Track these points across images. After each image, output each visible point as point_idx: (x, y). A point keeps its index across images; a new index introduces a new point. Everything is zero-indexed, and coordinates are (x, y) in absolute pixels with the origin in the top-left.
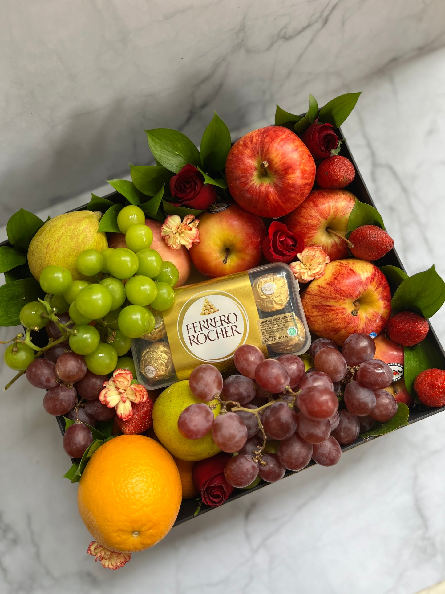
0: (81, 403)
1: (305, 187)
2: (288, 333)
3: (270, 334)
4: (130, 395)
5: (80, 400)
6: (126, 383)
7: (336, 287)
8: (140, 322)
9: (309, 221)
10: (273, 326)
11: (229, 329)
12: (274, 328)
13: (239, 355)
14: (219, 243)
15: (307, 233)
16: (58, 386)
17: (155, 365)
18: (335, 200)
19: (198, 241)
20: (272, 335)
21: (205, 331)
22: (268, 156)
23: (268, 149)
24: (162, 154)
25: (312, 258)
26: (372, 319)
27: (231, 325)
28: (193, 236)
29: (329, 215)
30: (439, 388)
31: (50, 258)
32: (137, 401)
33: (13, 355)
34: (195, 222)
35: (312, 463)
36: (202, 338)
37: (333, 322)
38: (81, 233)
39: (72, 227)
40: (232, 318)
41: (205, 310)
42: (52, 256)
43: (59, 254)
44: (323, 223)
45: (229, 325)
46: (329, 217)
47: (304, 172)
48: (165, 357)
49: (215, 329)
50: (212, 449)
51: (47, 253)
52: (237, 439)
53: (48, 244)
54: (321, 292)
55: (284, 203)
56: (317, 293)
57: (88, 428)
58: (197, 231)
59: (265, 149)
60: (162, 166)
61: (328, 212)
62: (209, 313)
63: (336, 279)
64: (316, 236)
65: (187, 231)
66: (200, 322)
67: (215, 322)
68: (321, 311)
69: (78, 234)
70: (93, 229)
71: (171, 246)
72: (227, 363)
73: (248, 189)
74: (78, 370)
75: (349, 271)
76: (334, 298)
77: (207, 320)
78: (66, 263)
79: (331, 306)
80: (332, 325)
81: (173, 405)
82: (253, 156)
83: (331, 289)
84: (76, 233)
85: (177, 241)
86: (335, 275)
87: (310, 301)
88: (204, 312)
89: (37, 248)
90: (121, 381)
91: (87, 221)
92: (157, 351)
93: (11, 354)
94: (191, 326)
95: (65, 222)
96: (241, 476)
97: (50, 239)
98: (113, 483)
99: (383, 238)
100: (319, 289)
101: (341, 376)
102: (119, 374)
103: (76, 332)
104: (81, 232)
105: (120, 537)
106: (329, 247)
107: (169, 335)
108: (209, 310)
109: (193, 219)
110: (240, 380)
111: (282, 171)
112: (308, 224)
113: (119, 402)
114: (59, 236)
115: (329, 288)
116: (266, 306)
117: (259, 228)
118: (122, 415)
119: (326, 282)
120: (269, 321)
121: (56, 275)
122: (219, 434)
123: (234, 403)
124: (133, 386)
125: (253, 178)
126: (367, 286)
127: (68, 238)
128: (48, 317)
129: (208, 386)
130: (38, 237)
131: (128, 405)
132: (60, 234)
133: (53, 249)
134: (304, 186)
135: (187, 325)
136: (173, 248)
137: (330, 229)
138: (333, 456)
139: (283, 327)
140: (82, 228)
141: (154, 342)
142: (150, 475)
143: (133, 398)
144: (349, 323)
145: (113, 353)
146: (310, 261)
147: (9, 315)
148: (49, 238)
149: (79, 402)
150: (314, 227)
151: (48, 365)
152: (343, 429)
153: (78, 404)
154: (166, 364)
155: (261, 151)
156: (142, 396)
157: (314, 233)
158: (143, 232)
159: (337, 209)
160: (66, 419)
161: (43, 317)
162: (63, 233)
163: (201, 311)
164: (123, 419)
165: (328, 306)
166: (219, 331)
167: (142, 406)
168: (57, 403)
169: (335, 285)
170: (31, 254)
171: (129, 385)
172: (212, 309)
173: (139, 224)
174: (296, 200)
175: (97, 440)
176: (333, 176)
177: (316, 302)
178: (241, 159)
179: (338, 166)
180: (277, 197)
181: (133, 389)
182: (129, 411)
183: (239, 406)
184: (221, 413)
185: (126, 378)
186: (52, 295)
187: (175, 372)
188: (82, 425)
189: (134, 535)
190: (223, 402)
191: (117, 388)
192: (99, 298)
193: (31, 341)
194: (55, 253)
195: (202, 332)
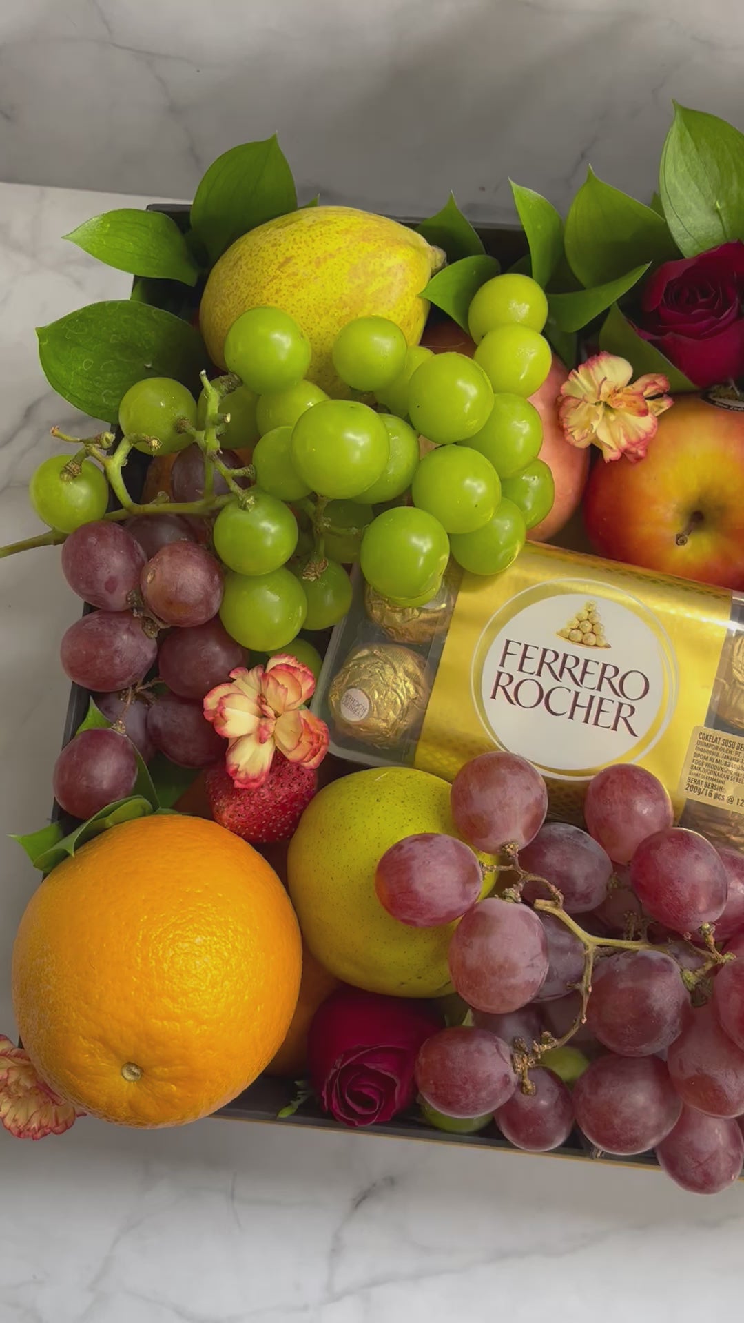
0: (149, 689)
3: (712, 776)
4: (282, 731)
5: (150, 681)
6: (291, 697)
8: (421, 561)
10: (728, 761)
11: (610, 708)
12: (730, 768)
13: (613, 782)
16: (126, 613)
17: (377, 696)
19: (640, 453)
20: (714, 783)
21: (547, 681)
24: (680, 188)
27: (623, 700)
28: (636, 433)
31: (276, 293)
32: (293, 756)
33: (62, 479)
34: (663, 400)
35: (649, 1159)
36: (529, 693)
38: (382, 275)
39: (370, 248)
40: (633, 686)
41: (573, 627)
42: (284, 292)
43: (301, 294)
45: (618, 700)
48: (408, 691)
49: (575, 688)
50: (420, 978)
51: (275, 278)
52: (516, 981)
53: (289, 256)
58: (655, 426)
60: (665, 219)
62: (582, 642)
65: (630, 413)
66: (545, 651)
67: (584, 672)
69: (373, 272)
70: (415, 281)
71: (570, 430)
72: (561, 789)
74: (202, 596)
77: (566, 656)
78: (308, 328)
81: (380, 812)
84: (371, 268)
85: (592, 423)
88: (569, 631)
89: (256, 255)
90: (283, 685)
91: (411, 253)
92: (396, 664)
93: (58, 475)
94: (516, 650)
96: (465, 1084)
97: (299, 248)
98: (146, 917)
102: (288, 666)
103: (250, 500)
104: (384, 270)
105: (92, 1055)
107: (450, 642)
108: (584, 634)
109: (661, 391)
110: (584, 845)
113: (248, 735)
114: (325, 252)
116: (733, 703)
118: (238, 768)
120: (726, 743)
121: (277, 336)
122: (477, 942)
123: (553, 888)
124: (304, 714)
127: (347, 268)
128: (193, 433)
129: (507, 809)
130: (271, 229)
131: (265, 754)
132: (331, 247)
133: (295, 274)
135: (508, 642)
136: (568, 438)
138: (717, 1169)
140: (389, 263)
141: (397, 643)
142: (242, 951)
143: (287, 743)
145: (300, 608)
147: (97, 385)
148: (300, 245)
149: (144, 683)
153: (141, 688)
154: (402, 709)
156: (312, 751)
158: (531, 357)
160: (93, 709)
161: (179, 429)
162: (340, 248)
163: (565, 626)
164: (234, 781)
166: (583, 700)
167: (293, 776)
168: (101, 652)
170: (232, 263)
171: (296, 706)
172: (592, 636)
175: (140, 798)
181: (302, 721)
182: (260, 769)
183: (561, 904)
184: (503, 897)
185: (297, 685)
186: (241, 382)
187: (418, 739)
188: (125, 742)
189: (126, 1074)
190: (521, 872)
191: (261, 699)
192: (361, 444)
193: (123, 468)
194: (294, 286)
195: (537, 678)
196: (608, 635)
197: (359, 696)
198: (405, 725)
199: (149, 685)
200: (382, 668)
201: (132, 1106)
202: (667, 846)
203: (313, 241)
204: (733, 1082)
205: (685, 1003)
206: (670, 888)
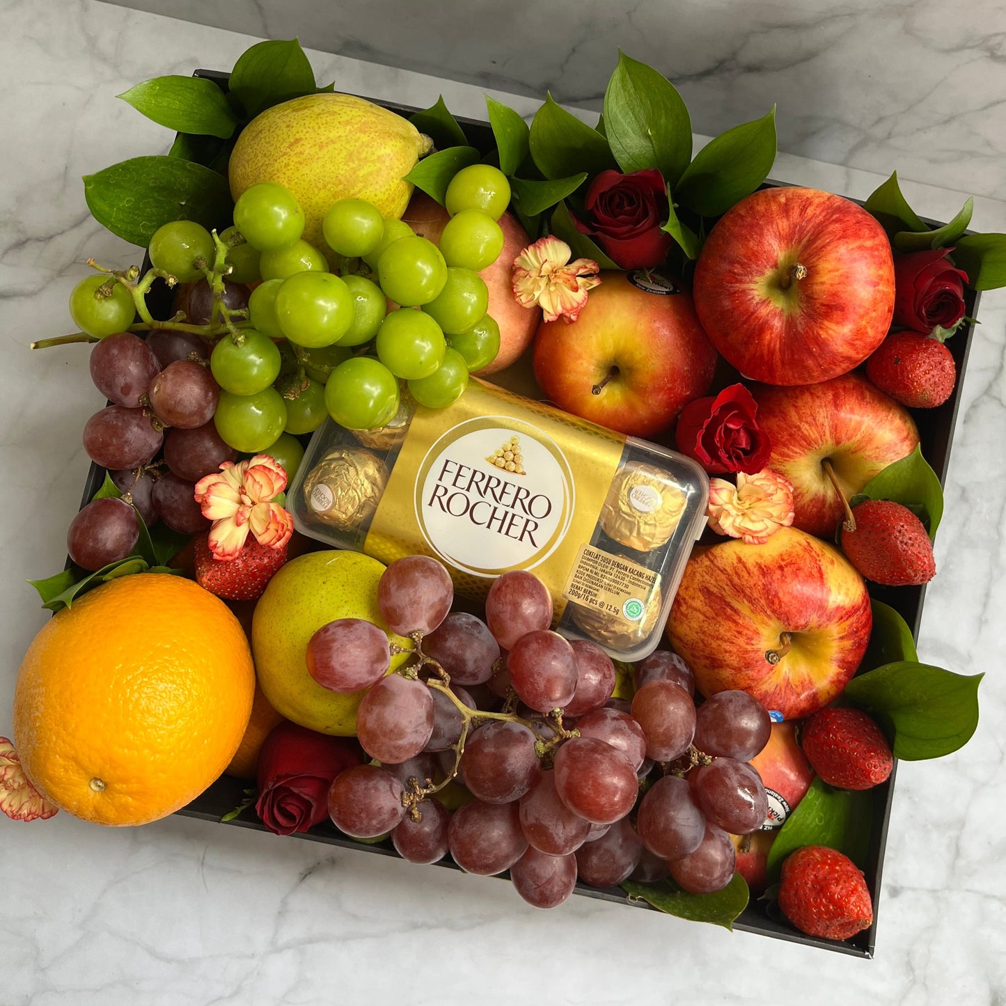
0: (155, 468)
1: (841, 362)
2: (625, 607)
3: (590, 585)
4: (256, 517)
5: (157, 462)
6: (265, 492)
7: (771, 585)
8: (371, 403)
9: (803, 423)
10: (604, 574)
11: (519, 522)
12: (605, 580)
13: (508, 586)
14: (610, 348)
15: (785, 445)
17: (340, 493)
18: (878, 420)
19: (573, 318)
20: (591, 590)
21: (474, 496)
22: (814, 259)
23: (824, 247)
24: (620, 116)
25: (761, 496)
26: (794, 687)
27: (530, 517)
28: (571, 305)
29: (849, 439)
31: (285, 166)
32: (263, 539)
33: (96, 298)
34: (593, 279)
36: (458, 505)
37: (719, 642)
38: (373, 162)
39: (365, 138)
40: (539, 507)
41: (499, 455)
42: (291, 167)
43: (305, 170)
44: (827, 446)
45: (526, 517)
46: (846, 444)
47: (859, 333)
48: (366, 490)
49: (494, 504)
50: (340, 725)
51: (285, 154)
53: (298, 138)
54: (736, 573)
55: (783, 363)
56: (727, 569)
57: (135, 524)
58: (585, 299)
59: (819, 243)
60: (607, 138)
61: (849, 433)
62: (504, 468)
63: (781, 568)
64: (797, 460)
66: (475, 472)
67: (503, 492)
68: (711, 607)
69: (365, 159)
70: (401, 167)
71: (518, 294)
72: (474, 582)
73: (735, 292)
74: (196, 409)
75: (815, 571)
76: (754, 602)
77: (490, 478)
78: (308, 198)
79: (736, 611)
80: (715, 647)
81: (323, 592)
82: (788, 239)
83: (759, 580)
84: (363, 156)
85: (534, 293)
86: (783, 560)
87: (704, 574)
88: (496, 458)
89: (273, 132)
90: (259, 482)
91: (399, 144)
92: (358, 468)
93: (93, 294)
94: (453, 468)
95: (358, 119)
96: (360, 813)
97: (307, 132)
99: (921, 556)
100: (735, 565)
102: (265, 467)
103: (241, 339)
104: (374, 157)
106: (807, 498)
107: (401, 456)
108: (507, 461)
109: (593, 272)
110: (478, 635)
111: (822, 305)
112: (799, 428)
113: (229, 518)
114: (328, 138)
115: (757, 578)
116: (617, 526)
118: (217, 544)
119: (759, 561)
120: (604, 559)
121: (276, 209)
122: (376, 710)
123: (443, 671)
124: (273, 506)
125: (757, 279)
127: (344, 153)
128: (206, 272)
129: (415, 606)
130: (289, 111)
131: (241, 535)
132: (333, 135)
133: (302, 153)
134: (841, 359)
135: (447, 461)
136: (517, 300)
137: (831, 464)
138: (551, 891)
139: (623, 588)
140: (381, 152)
141: (365, 448)
143: (258, 528)
144: (748, 666)
145: (280, 419)
146: (753, 499)
147: (135, 218)
148: (308, 129)
149: (152, 463)
150: (805, 443)
151: (146, 360)
153: (149, 467)
154: (359, 505)
155: (809, 241)
156: (277, 537)
157: (796, 453)
158: (487, 238)
159: (870, 440)
160: (108, 480)
161: (195, 266)
162: (340, 136)
163: (492, 453)
164: (213, 553)
165: (732, 608)
166: (499, 514)
167: (264, 551)
168: (115, 440)
169: (771, 578)
170: (254, 134)
171: (268, 499)
172: (513, 464)
173: (487, 214)
174: (809, 372)
175: (139, 558)
176: (905, 373)
177: (716, 584)
178: (762, 229)
179: (927, 361)
180: (778, 343)
181: (271, 513)
182: (235, 546)
183: (447, 684)
184: (405, 674)
185: (271, 483)
186: (245, 241)
187: (367, 531)
188: (130, 512)
189: (93, 786)
190: (422, 655)
191: (242, 490)
192: (329, 309)
193: (145, 295)
194: (300, 163)
195: (466, 493)
196: (525, 464)
197: (326, 491)
198: (361, 518)
199: (156, 465)
200: (348, 470)
201: (96, 810)
202: (534, 646)
203: (319, 128)
204: (560, 831)
205: (533, 768)
206: (531, 680)
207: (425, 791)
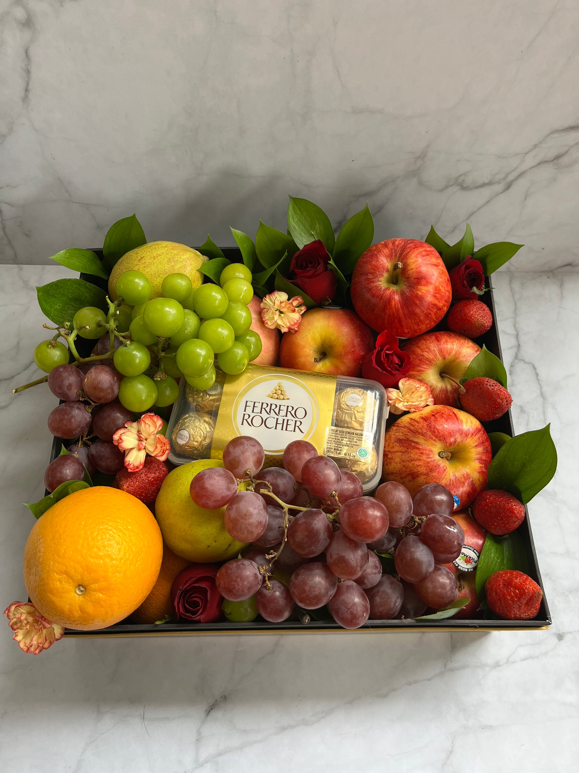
0: (89, 440)
1: (433, 308)
2: (358, 453)
3: (336, 445)
4: (149, 444)
5: (90, 434)
6: (152, 429)
7: (431, 424)
9: (424, 353)
10: (342, 439)
11: (292, 423)
12: (343, 442)
14: (319, 340)
15: (418, 366)
16: (76, 399)
17: (192, 431)
18: (461, 343)
19: (296, 329)
20: (338, 448)
21: (264, 415)
22: (405, 260)
23: (408, 253)
24: (296, 227)
25: (414, 390)
26: (460, 479)
27: (297, 419)
28: (294, 321)
29: (449, 355)
30: (516, 587)
32: (154, 455)
33: (48, 347)
34: (302, 308)
36: (257, 421)
37: (413, 462)
38: (181, 262)
39: (175, 252)
40: (300, 413)
41: (273, 393)
42: (141, 269)
43: (149, 270)
44: (439, 361)
45: (294, 419)
46: (449, 358)
47: (437, 290)
48: (206, 428)
49: (276, 417)
50: (215, 542)
51: (137, 265)
53: (142, 257)
54: (411, 425)
55: (405, 315)
56: (406, 425)
58: (300, 318)
59: (405, 253)
60: (293, 239)
61: (448, 352)
62: (277, 398)
63: (433, 415)
64: (426, 372)
65: (289, 313)
67: (280, 410)
68: (403, 446)
69: (177, 260)
70: (195, 264)
71: (266, 321)
73: (372, 288)
75: (451, 414)
76: (425, 435)
77: (271, 405)
79: (417, 443)
80: (411, 466)
82: (390, 257)
83: (424, 423)
84: (176, 259)
86: (433, 412)
87: (395, 433)
88: (272, 394)
90: (148, 423)
91: (192, 257)
92: (200, 418)
94: (251, 404)
95: (170, 245)
96: (237, 579)
98: (86, 516)
99: (502, 390)
100: (410, 422)
101: (401, 518)
103: (129, 344)
104: (181, 260)
105: (61, 582)
106: (438, 390)
108: (278, 395)
109: (301, 304)
110: (282, 473)
111: (415, 279)
112: (423, 356)
113: (134, 448)
114: (157, 254)
115: (422, 422)
116: (343, 418)
117: (368, 342)
118: (129, 463)
119: (421, 416)
120: (341, 432)
121: (137, 280)
123: (266, 483)
124: (158, 436)
125: (381, 279)
126: (466, 436)
127: (166, 259)
128: (104, 325)
130: (135, 251)
131: (142, 456)
132: (160, 252)
133: (145, 263)
134: (432, 306)
135: (247, 402)
136: (267, 326)
137: (443, 373)
138: (357, 610)
139: (354, 443)
140: (184, 257)
143: (151, 449)
144: (431, 470)
146: (410, 393)
147: (64, 315)
148: (147, 252)
150: (428, 362)
151: (77, 374)
152: (380, 593)
153: (85, 438)
154: (204, 436)
155: (400, 254)
156: (162, 451)
157: (425, 368)
158: (245, 288)
159: (460, 353)
160: (63, 448)
161: (99, 325)
162: (163, 252)
163: (269, 392)
164: (128, 469)
165: (414, 442)
166: (280, 421)
167: (156, 469)
168: (66, 417)
169: (430, 421)
171: (154, 433)
172: (281, 395)
173: (244, 280)
174: (418, 317)
176: (466, 315)
177: (402, 435)
178: (377, 255)
179: (475, 307)
180: (399, 304)
181: (157, 439)
182: (140, 461)
183: (271, 490)
185: (155, 424)
186: (123, 300)
187: (211, 449)
188: (78, 460)
189: (78, 592)
190: (254, 480)
191: (139, 432)
193: (74, 341)
194: (145, 267)
195: (260, 415)
196: (288, 394)
197: (185, 433)
198: (206, 443)
199: (89, 437)
200: (194, 421)
203: (152, 250)
204: (352, 557)
205: (328, 526)
206: (316, 476)
207: (271, 556)
